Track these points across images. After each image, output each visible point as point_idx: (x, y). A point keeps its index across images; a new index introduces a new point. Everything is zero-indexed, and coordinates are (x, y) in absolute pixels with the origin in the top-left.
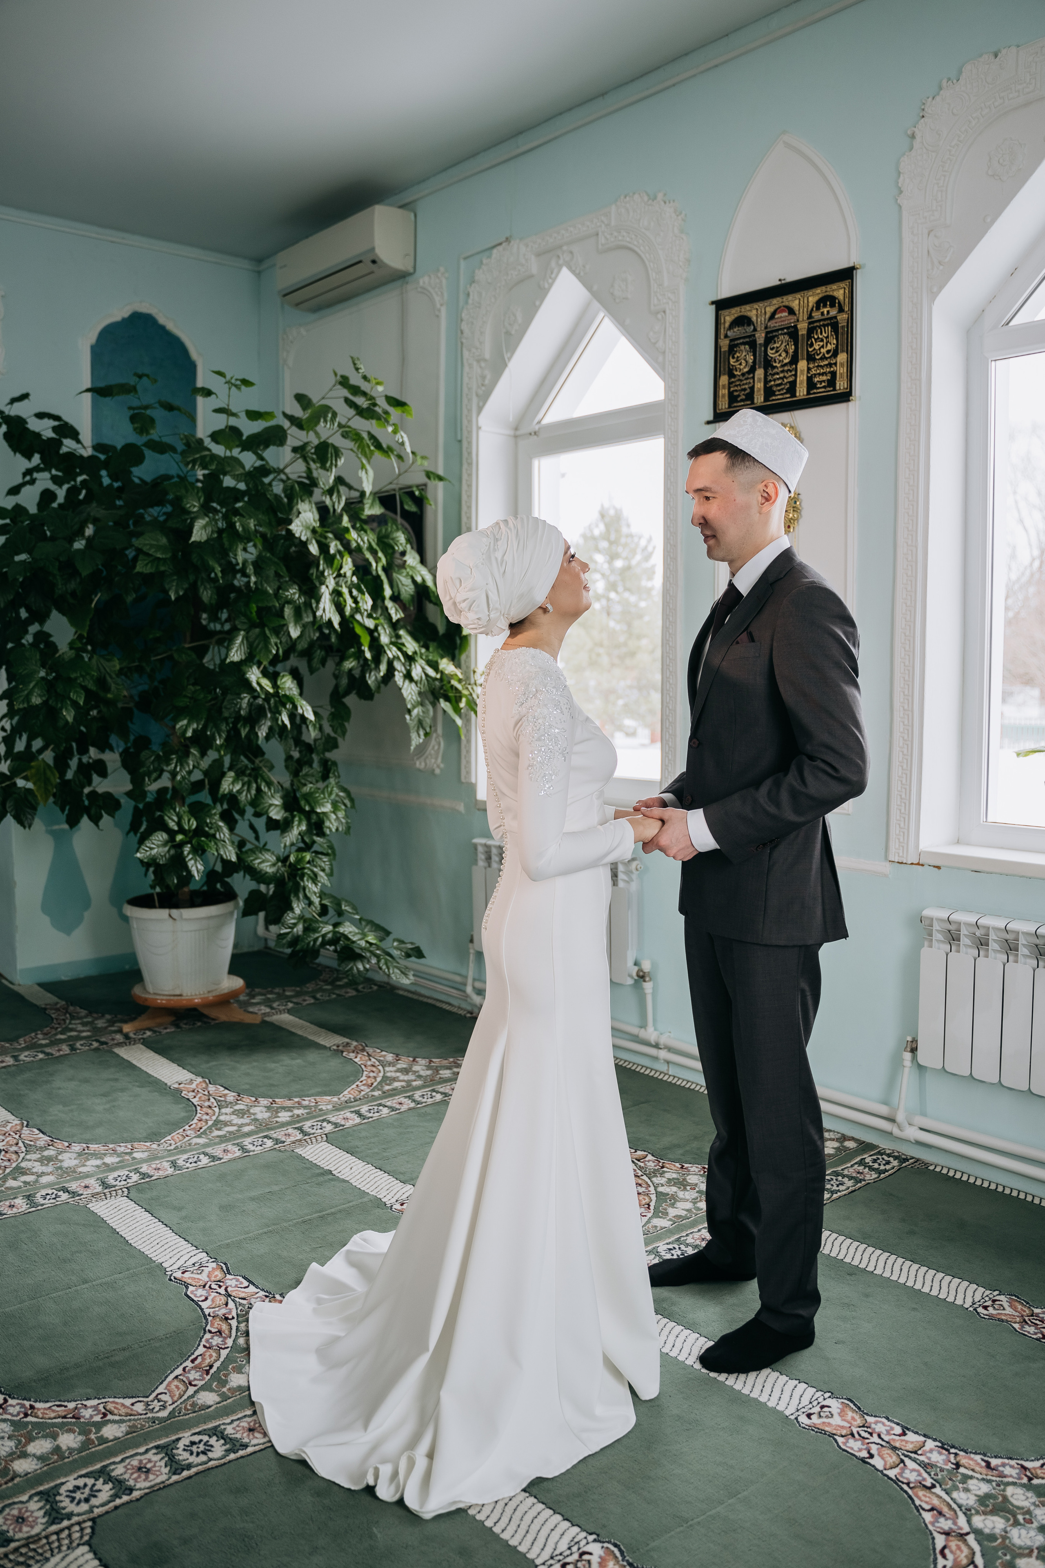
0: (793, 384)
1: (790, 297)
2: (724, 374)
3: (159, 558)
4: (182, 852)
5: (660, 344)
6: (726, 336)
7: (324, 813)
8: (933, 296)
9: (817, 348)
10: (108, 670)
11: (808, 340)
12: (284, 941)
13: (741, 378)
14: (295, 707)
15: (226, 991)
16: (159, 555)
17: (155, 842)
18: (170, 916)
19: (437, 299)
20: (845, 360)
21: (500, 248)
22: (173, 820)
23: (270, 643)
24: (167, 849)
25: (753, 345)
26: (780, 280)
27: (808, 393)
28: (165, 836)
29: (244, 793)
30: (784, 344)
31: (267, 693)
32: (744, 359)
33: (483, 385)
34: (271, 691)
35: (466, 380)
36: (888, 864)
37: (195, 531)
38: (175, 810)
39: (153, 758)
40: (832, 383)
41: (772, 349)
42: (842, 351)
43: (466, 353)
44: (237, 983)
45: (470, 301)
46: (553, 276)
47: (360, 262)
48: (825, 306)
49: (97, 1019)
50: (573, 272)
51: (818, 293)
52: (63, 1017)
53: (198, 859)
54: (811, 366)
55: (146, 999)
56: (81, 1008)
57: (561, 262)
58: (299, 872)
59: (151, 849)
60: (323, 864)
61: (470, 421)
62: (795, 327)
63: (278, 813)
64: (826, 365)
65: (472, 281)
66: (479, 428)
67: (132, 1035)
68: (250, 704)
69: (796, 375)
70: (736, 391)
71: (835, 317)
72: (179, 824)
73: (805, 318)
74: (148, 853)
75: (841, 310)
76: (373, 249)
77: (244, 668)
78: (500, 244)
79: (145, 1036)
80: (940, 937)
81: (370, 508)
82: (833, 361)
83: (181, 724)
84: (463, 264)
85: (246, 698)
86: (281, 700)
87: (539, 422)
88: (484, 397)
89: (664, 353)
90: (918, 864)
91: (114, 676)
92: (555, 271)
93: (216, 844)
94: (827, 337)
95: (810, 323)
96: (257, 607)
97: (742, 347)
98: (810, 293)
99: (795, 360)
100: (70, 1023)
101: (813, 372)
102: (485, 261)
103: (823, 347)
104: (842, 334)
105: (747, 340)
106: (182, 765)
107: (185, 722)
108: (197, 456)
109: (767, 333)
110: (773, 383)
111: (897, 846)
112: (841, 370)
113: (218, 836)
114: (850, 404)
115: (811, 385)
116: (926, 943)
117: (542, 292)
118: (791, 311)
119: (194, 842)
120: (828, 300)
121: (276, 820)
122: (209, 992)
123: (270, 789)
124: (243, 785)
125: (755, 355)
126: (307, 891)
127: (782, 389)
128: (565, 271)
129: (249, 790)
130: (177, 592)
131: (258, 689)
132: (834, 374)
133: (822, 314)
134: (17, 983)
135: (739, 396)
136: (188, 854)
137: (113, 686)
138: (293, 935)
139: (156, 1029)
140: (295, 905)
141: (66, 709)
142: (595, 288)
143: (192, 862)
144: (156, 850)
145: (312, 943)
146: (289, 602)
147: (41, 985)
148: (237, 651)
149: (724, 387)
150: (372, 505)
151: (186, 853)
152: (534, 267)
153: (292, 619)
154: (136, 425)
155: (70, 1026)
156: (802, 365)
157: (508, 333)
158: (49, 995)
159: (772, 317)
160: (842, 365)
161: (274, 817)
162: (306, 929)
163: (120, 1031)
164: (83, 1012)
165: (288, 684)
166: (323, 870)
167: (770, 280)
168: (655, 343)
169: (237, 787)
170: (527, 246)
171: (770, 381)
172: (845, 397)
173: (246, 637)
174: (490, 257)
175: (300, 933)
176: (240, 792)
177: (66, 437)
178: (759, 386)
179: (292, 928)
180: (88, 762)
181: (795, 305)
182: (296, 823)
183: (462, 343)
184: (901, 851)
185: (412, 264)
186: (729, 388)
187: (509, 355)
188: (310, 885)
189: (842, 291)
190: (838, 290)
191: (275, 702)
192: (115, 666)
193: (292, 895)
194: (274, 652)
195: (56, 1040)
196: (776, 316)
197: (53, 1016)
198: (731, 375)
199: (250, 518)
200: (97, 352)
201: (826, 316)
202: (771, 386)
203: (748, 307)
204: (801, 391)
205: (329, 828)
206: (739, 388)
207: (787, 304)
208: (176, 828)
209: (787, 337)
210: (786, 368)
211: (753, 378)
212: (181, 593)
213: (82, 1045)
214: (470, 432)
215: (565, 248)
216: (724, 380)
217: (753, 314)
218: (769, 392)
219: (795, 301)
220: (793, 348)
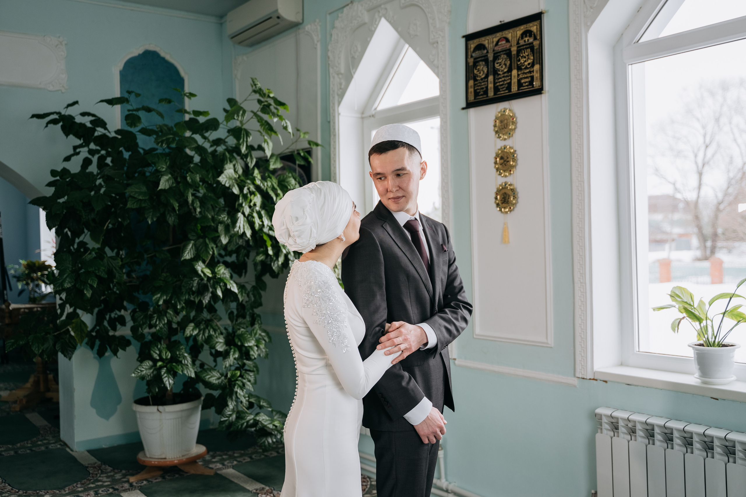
0: (510, 84)
1: (506, 32)
2: (471, 79)
3: (140, 200)
4: (160, 373)
5: (436, 62)
6: (472, 57)
7: (250, 347)
8: (588, 28)
9: (523, 62)
10: (114, 265)
11: (517, 58)
12: (224, 425)
13: (481, 81)
14: (225, 285)
15: (194, 455)
16: (141, 198)
17: (144, 367)
18: (158, 410)
19: (315, 38)
20: (539, 69)
21: (348, 7)
22: (156, 353)
23: (208, 247)
24: (152, 371)
25: (486, 61)
26: (501, 22)
27: (518, 90)
28: (151, 363)
29: (201, 336)
30: (504, 60)
31: (208, 277)
32: (482, 70)
33: (341, 89)
34: (210, 276)
35: (331, 86)
36: (576, 379)
37: (161, 183)
38: (157, 347)
39: (142, 317)
40: (531, 83)
41: (497, 63)
42: (537, 64)
43: (331, 70)
44: (202, 449)
45: (333, 39)
46: (377, 23)
47: (271, 18)
48: (526, 37)
49: (116, 473)
50: (388, 20)
51: (522, 29)
52: (97, 473)
53: (170, 376)
54: (519, 73)
55: (144, 461)
56: (109, 466)
57: (381, 14)
58: (233, 383)
59: (142, 371)
60: (250, 378)
61: (334, 110)
62: (510, 50)
63: (221, 347)
64: (528, 72)
65: (333, 27)
66: (339, 114)
67: (134, 484)
68: (198, 284)
69: (511, 79)
70: (478, 89)
71: (532, 43)
72: (160, 355)
73: (515, 44)
74: (139, 374)
75: (535, 39)
76: (277, 10)
77: (194, 263)
78: (348, 5)
79: (142, 484)
80: (607, 427)
81: (273, 164)
82: (532, 70)
83: (156, 297)
84: (328, 17)
85: (196, 280)
86: (217, 281)
87: (376, 109)
88: (342, 96)
89: (438, 67)
90: (594, 379)
91: (118, 269)
92: (378, 20)
93: (182, 367)
94: (528, 55)
95: (518, 47)
96: (202, 227)
97: (481, 63)
98: (518, 29)
99: (510, 70)
100: (100, 477)
101: (521, 76)
102: (340, 15)
103: (525, 61)
104: (537, 53)
105: (483, 58)
106: (160, 321)
107: (159, 295)
108: (164, 138)
109: (494, 54)
110: (498, 84)
111: (580, 368)
112: (536, 75)
113: (183, 362)
114: (543, 95)
115: (520, 84)
116: (599, 431)
117: (371, 33)
118: (507, 40)
119: (168, 366)
120: (528, 33)
121: (220, 351)
122: (183, 456)
123: (215, 333)
124: (199, 331)
125: (488, 67)
126: (238, 394)
127: (504, 88)
128: (383, 21)
129: (204, 334)
130: (152, 219)
131: (202, 275)
132: (532, 77)
133: (525, 41)
134: (75, 450)
135: (480, 92)
136: (164, 374)
137: (117, 275)
138: (229, 422)
139: (150, 480)
140: (229, 403)
141: (87, 290)
142: (400, 29)
143: (166, 378)
144: (144, 372)
145: (240, 426)
146: (221, 222)
147: (89, 451)
148: (188, 253)
149: (471, 86)
150: (275, 162)
151: (162, 373)
152: (366, 18)
153: (223, 232)
154: (128, 121)
155: (99, 478)
156: (514, 72)
157: (353, 58)
158: (93, 458)
159: (497, 44)
160: (537, 72)
161: (219, 350)
162: (237, 418)
163: (128, 481)
164: (110, 469)
165: (223, 271)
166: (249, 381)
167: (494, 22)
168: (433, 62)
169: (195, 332)
170: (362, 6)
171: (497, 83)
172: (539, 91)
173: (195, 245)
174: (342, 13)
175: (234, 420)
176: (197, 335)
177: (98, 127)
178: (491, 86)
179: (229, 417)
180: (115, 317)
181: (509, 36)
182: (232, 353)
183: (329, 64)
184: (583, 371)
185: (301, 17)
186: (474, 87)
187: (354, 70)
188: (239, 391)
189: (535, 27)
190: (533, 26)
191: (214, 282)
192: (118, 263)
193: (228, 397)
194: (211, 253)
195: (88, 488)
196: (499, 43)
197: (91, 472)
198: (475, 80)
199: (197, 173)
200: (124, 75)
201: (527, 43)
202: (498, 86)
203: (483, 39)
204: (514, 88)
205: (253, 355)
206: (479, 88)
207: (504, 36)
208: (158, 358)
209: (505, 56)
210: (505, 75)
211: (487, 81)
212: (155, 220)
213: (102, 491)
214: (334, 117)
215: (383, 6)
216: (471, 83)
217: (486, 43)
218: (496, 89)
219: (509, 34)
220: (508, 63)
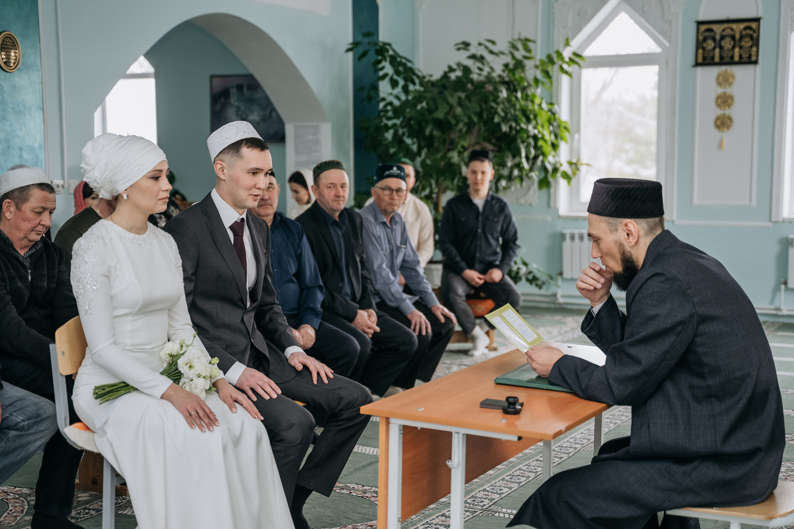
0: (733, 56)
1: (732, 24)
2: (700, 49)
5: (668, 33)
6: (702, 35)
8: (792, 32)
9: (744, 44)
11: (739, 41)
13: (708, 51)
20: (756, 50)
25: (714, 39)
26: (728, 17)
27: (740, 60)
30: (729, 41)
32: (710, 44)
36: (771, 223)
40: (750, 57)
41: (723, 42)
42: (754, 47)
48: (747, 30)
51: (745, 24)
54: (741, 51)
62: (734, 35)
64: (747, 51)
69: (734, 53)
71: (752, 34)
73: (739, 33)
75: (754, 32)
82: (751, 50)
90: (783, 222)
94: (748, 41)
95: (741, 35)
97: (709, 40)
98: (741, 24)
99: (734, 47)
101: (742, 53)
103: (746, 44)
104: (755, 41)
105: (712, 37)
109: (721, 36)
111: (774, 217)
112: (754, 54)
114: (757, 65)
115: (741, 57)
118: (732, 29)
125: (715, 44)
127: (727, 57)
132: (750, 54)
133: (746, 32)
135: (707, 58)
149: (700, 53)
156: (737, 50)
159: (724, 30)
160: (754, 52)
168: (666, 33)
171: (722, 53)
172: (756, 62)
178: (717, 54)
184: (776, 218)
186: (703, 54)
187: (583, 26)
189: (755, 25)
190: (753, 24)
196: (726, 30)
198: (704, 49)
201: (748, 33)
202: (723, 55)
203: (712, 25)
204: (737, 59)
206: (707, 55)
207: (730, 27)
209: (730, 39)
210: (730, 50)
211: (714, 52)
216: (700, 51)
217: (714, 28)
218: (721, 58)
219: (734, 26)
220: (732, 43)
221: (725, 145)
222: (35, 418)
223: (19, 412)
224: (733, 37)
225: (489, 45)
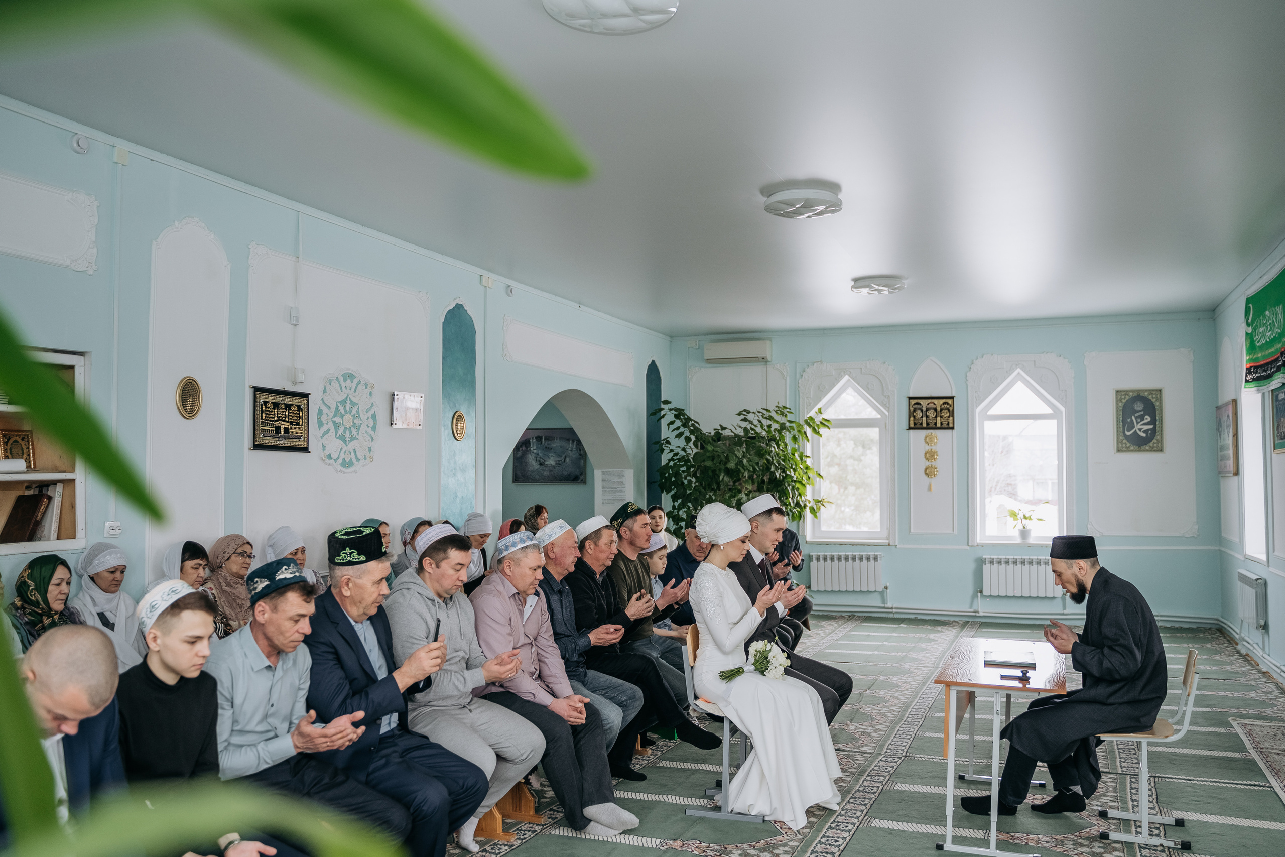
5: (887, 405)
8: (977, 406)
19: (785, 373)
25: (922, 411)
32: (919, 414)
33: (810, 405)
36: (968, 547)
40: (948, 424)
47: (756, 357)
50: (851, 377)
51: (944, 400)
57: (846, 373)
65: (804, 371)
75: (950, 406)
78: (818, 362)
80: (988, 562)
84: (798, 364)
88: (810, 410)
89: (889, 408)
90: (978, 546)
99: (936, 417)
102: (810, 366)
111: (972, 543)
116: (984, 565)
117: (837, 381)
118: (934, 404)
128: (848, 376)
132: (949, 422)
142: (861, 384)
152: (833, 372)
156: (939, 418)
159: (928, 404)
167: (926, 395)
168: (885, 404)
170: (829, 365)
172: (953, 428)
174: (813, 365)
183: (799, 390)
185: (776, 360)
187: (821, 398)
198: (914, 417)
215: (847, 369)
216: (912, 419)
218: (928, 424)
219: (935, 401)
220: (935, 414)
221: (933, 488)
222: (633, 699)
223: (623, 694)
224: (935, 410)
225: (765, 412)
